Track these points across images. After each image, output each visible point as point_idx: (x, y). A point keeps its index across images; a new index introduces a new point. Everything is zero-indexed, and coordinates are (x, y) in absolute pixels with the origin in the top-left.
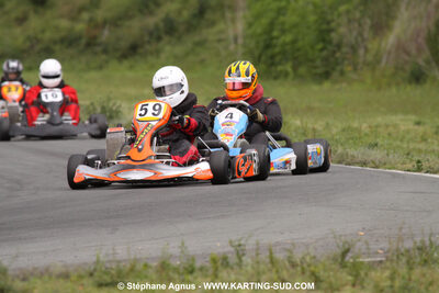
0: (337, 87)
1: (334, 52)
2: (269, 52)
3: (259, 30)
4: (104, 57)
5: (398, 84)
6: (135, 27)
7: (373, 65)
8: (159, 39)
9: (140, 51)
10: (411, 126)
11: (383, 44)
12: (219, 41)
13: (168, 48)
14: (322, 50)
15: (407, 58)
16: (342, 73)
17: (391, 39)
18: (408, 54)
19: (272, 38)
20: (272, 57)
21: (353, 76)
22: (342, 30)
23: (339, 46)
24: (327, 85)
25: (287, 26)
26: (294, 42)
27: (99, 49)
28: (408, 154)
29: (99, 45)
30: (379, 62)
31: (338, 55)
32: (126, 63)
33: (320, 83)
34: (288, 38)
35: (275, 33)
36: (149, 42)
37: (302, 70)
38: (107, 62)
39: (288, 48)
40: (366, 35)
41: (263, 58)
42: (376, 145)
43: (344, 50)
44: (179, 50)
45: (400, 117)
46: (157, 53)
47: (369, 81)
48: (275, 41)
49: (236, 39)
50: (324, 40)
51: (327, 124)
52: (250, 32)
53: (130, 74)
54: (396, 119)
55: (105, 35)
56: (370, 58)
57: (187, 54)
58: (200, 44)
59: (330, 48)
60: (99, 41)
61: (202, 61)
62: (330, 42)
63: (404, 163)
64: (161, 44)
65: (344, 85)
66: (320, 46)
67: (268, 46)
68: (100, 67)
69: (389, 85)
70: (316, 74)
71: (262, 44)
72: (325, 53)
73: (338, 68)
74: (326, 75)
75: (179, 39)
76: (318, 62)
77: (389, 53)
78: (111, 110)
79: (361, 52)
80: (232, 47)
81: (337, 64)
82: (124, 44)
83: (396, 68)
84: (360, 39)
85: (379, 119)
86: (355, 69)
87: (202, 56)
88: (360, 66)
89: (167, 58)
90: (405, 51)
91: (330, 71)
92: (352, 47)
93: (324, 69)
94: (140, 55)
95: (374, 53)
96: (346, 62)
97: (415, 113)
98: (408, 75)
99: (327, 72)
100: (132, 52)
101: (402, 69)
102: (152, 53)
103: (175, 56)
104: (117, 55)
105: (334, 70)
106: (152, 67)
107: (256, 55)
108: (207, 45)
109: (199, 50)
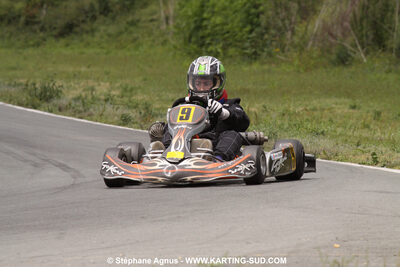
0: (266, 67)
1: (263, 34)
2: (201, 33)
3: (190, 13)
4: (41, 34)
5: (325, 67)
6: (71, 7)
7: (301, 48)
8: (94, 18)
9: (77, 29)
10: (346, 110)
11: (310, 27)
12: (152, 20)
13: (102, 28)
14: (251, 31)
15: (333, 41)
16: (270, 54)
17: (316, 25)
18: (335, 37)
19: (203, 20)
20: (203, 37)
21: (281, 57)
22: (270, 13)
23: (267, 29)
24: (256, 66)
25: (216, 9)
26: (224, 24)
27: (36, 27)
28: (359, 145)
29: (38, 23)
30: (306, 44)
31: (266, 36)
32: (62, 41)
33: (251, 63)
34: (219, 20)
35: (206, 15)
36: (84, 21)
37: (231, 51)
38: (44, 39)
39: (218, 28)
40: (293, 19)
41: (193, 39)
43: (273, 32)
44: (112, 29)
45: (334, 100)
46: (92, 31)
47: (296, 62)
48: (205, 23)
49: (167, 19)
50: (252, 23)
52: (181, 12)
53: (67, 52)
54: (329, 102)
55: (44, 14)
56: (296, 40)
57: (121, 33)
58: (134, 23)
59: (257, 30)
60: (37, 20)
61: (135, 40)
62: (259, 25)
64: (95, 25)
65: (273, 66)
66: (248, 28)
67: (198, 28)
68: (37, 45)
69: (316, 67)
70: (246, 54)
71: (193, 26)
72: (254, 34)
73: (266, 49)
74: (255, 56)
75: (113, 18)
76: (247, 44)
77: (316, 35)
78: (52, 91)
79: (289, 34)
80: (164, 27)
81: (265, 45)
82: (61, 23)
83: (322, 50)
84: (287, 22)
85: (315, 103)
86: (283, 51)
87: (135, 35)
88: (287, 48)
89: (102, 37)
90: (331, 34)
91: (259, 52)
92: (279, 30)
93: (254, 50)
94: (76, 33)
95: (300, 35)
96: (274, 43)
97: (348, 95)
98: (334, 57)
99: (255, 53)
100: (68, 30)
101: (329, 51)
102: (87, 32)
103: (109, 35)
104: (55, 33)
105: (263, 51)
106: (88, 44)
107: (187, 35)
108: (140, 24)
109: (132, 29)
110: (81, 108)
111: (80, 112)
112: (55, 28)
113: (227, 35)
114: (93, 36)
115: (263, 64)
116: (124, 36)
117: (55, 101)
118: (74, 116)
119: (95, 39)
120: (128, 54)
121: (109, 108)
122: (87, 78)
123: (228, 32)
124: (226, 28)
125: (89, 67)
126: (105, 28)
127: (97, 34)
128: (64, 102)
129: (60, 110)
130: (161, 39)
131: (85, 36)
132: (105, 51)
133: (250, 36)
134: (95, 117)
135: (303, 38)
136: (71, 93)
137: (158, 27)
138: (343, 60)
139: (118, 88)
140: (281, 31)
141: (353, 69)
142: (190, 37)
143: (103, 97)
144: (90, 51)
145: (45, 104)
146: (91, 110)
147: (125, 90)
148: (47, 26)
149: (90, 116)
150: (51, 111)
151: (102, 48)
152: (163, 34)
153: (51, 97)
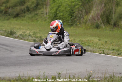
0: (75, 28)
1: (74, 19)
2: (56, 18)
3: (53, 12)
4: (9, 17)
5: (92, 29)
6: (18, 9)
7: (85, 23)
8: (25, 12)
9: (20, 15)
10: (97, 41)
11: (88, 17)
12: (42, 14)
13: (27, 15)
14: (71, 18)
15: (95, 21)
16: (76, 25)
17: (90, 16)
18: (95, 20)
19: (57, 14)
21: (79, 26)
22: (77, 12)
24: (72, 28)
25: (61, 11)
26: (63, 15)
27: (8, 14)
28: (100, 49)
29: (8, 13)
30: (87, 22)
31: (75, 19)
32: (15, 19)
33: (70, 27)
34: (61, 14)
35: (58, 13)
36: (22, 13)
37: (65, 23)
38: (10, 18)
39: (61, 17)
40: (83, 14)
42: (90, 46)
43: (77, 18)
44: (30, 16)
45: (94, 38)
46: (24, 16)
47: (84, 27)
48: (57, 15)
49: (46, 13)
50: (71, 15)
51: (74, 39)
52: (51, 12)
53: (16, 22)
54: (93, 38)
55: (10, 11)
56: (84, 21)
57: (32, 17)
58: (37, 14)
59: (73, 17)
60: (8, 12)
61: (37, 19)
62: (73, 16)
63: (99, 51)
64: (25, 14)
65: (77, 28)
66: (70, 17)
68: (8, 20)
69: (90, 29)
70: (69, 25)
71: (54, 16)
72: (72, 19)
73: (75, 23)
74: (72, 25)
75: (30, 13)
76: (70, 21)
77: (90, 19)
78: (13, 32)
79: (82, 19)
80: (45, 16)
81: (75, 22)
82: (15, 13)
83: (92, 24)
84: (81, 15)
85: (88, 38)
86: (80, 24)
87: (37, 18)
88: (81, 23)
89: (27, 18)
90: (94, 19)
91: (73, 24)
92: (79, 17)
93: (71, 23)
94: (19, 17)
95: (85, 19)
96: (78, 22)
97: (98, 37)
98: (95, 26)
99: (72, 24)
100: (17, 16)
101: (93, 24)
102: (23, 16)
103: (29, 18)
104: (13, 16)
105: (74, 24)
106: (23, 20)
107: (52, 18)
108: (38, 15)
109: (36, 16)
110: (22, 37)
111: (22, 38)
112: (13, 15)
113: (64, 19)
114: (24, 17)
115: (74, 27)
116: (33, 18)
117: (14, 35)
118: (20, 39)
119: (25, 19)
120: (34, 23)
121: (30, 38)
122: (23, 29)
123: (64, 18)
124: (64, 16)
125: (23, 26)
126: (28, 15)
127: (26, 17)
128: (17, 35)
129: (16, 38)
130: (44, 19)
131: (22, 17)
132: (28, 22)
133: (71, 19)
134: (26, 40)
135: (86, 20)
136: (19, 33)
137: (44, 16)
138: (98, 27)
139: (32, 32)
140: (80, 18)
141: (100, 29)
142: (53, 19)
143: (28, 35)
144: (23, 22)
145: (11, 36)
146: (25, 38)
147: (34, 33)
148: (11, 14)
149: (24, 40)
150: (13, 38)
151: (27, 21)
152: (45, 18)
153: (13, 34)
